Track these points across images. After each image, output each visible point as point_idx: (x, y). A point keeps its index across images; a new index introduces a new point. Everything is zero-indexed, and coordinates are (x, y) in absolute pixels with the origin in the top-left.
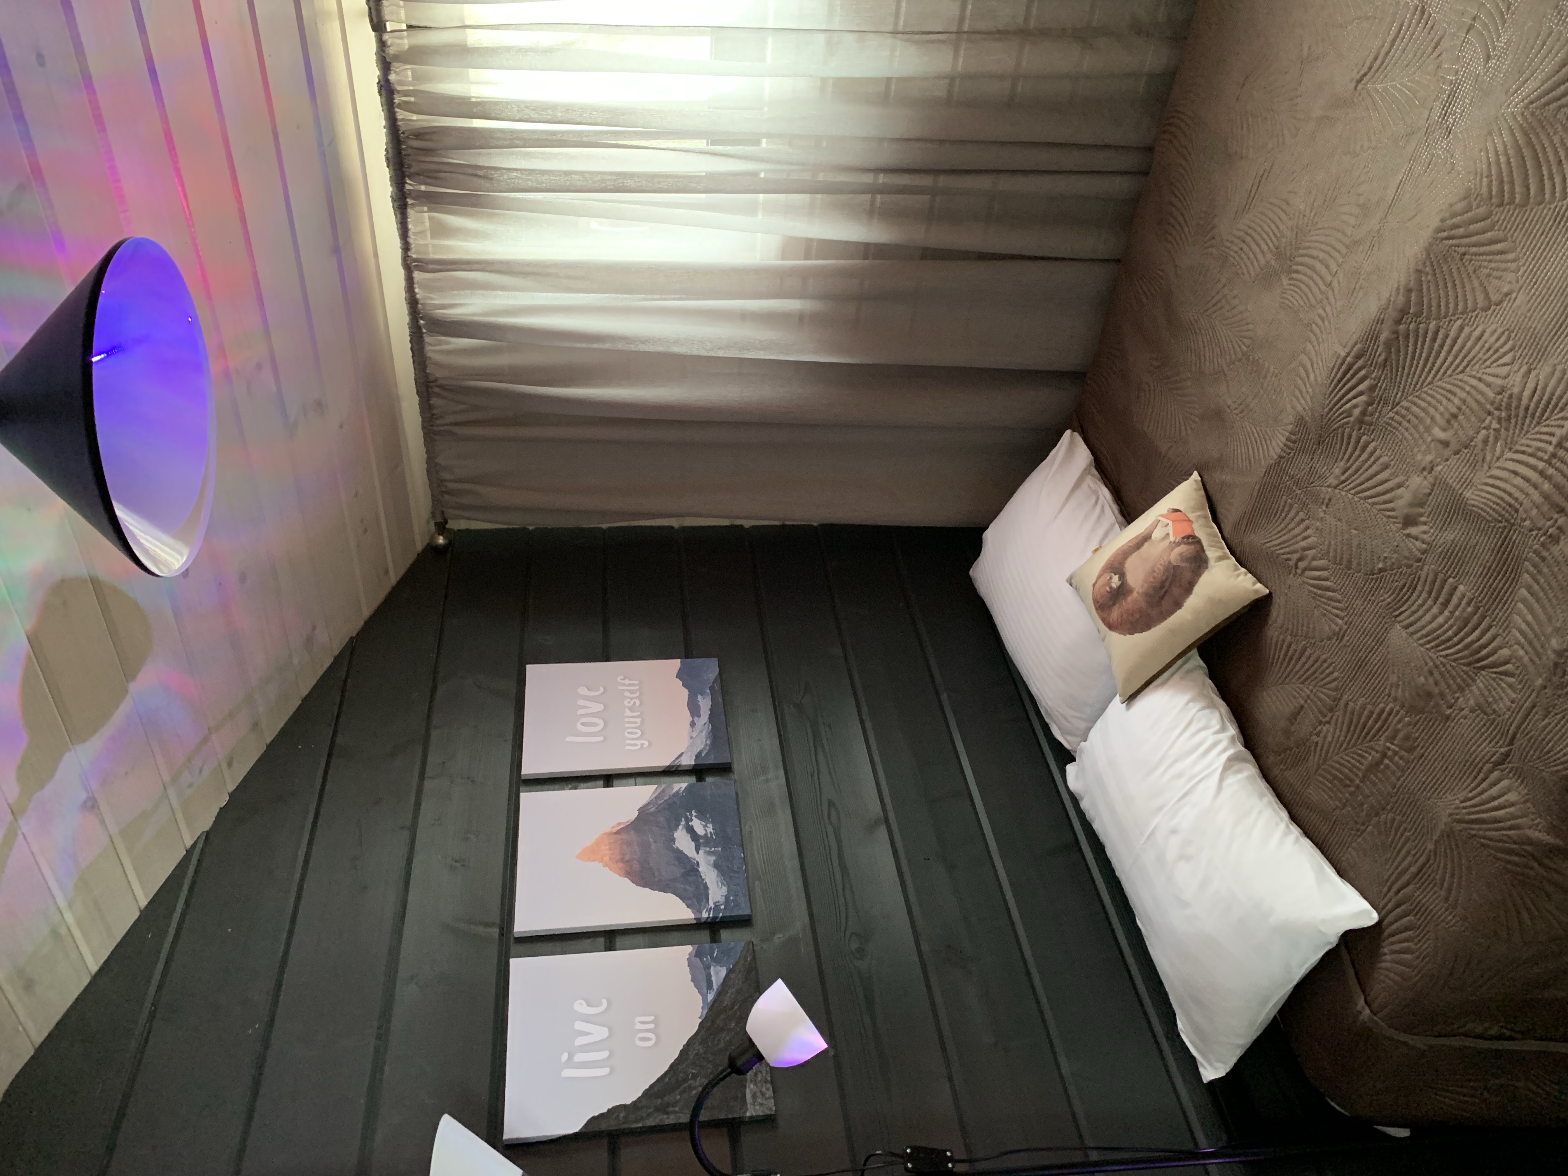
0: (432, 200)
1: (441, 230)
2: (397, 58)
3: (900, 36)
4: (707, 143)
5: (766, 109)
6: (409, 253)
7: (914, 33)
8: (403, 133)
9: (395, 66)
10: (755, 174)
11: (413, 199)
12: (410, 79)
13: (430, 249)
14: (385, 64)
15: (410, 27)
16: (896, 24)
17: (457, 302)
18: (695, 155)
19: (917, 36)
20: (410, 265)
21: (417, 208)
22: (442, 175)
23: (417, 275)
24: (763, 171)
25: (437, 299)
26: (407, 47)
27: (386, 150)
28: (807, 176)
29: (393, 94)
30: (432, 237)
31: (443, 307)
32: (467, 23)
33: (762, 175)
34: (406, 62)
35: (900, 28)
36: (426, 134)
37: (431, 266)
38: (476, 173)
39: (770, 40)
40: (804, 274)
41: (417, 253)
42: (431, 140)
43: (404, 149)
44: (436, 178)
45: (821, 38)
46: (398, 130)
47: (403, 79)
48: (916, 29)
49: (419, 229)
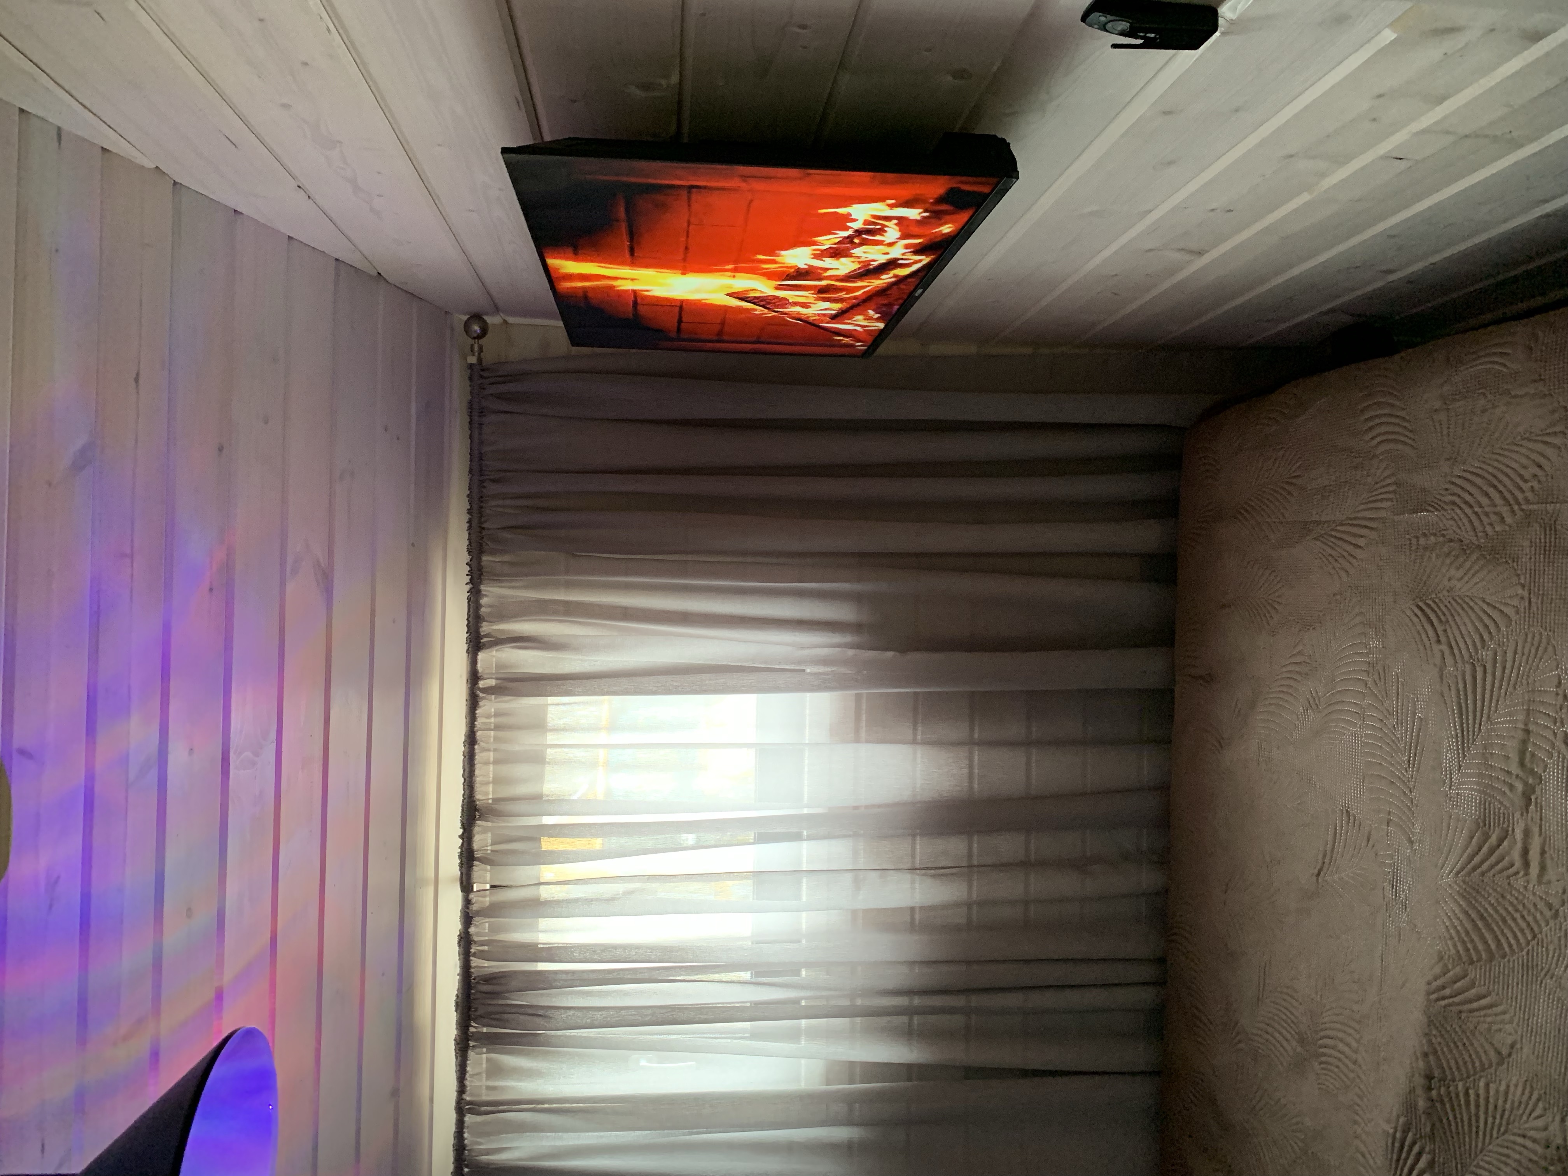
0: (493, 1041)
1: (495, 1071)
2: (479, 913)
3: (918, 872)
4: (752, 976)
5: (804, 941)
6: (464, 1096)
7: (928, 868)
8: (474, 979)
9: (477, 920)
10: (797, 1002)
11: (475, 1040)
12: (487, 931)
13: (484, 1091)
14: (467, 919)
15: (492, 887)
16: (913, 862)
17: (504, 1146)
18: (739, 985)
19: (932, 871)
20: (462, 1108)
21: (478, 1050)
22: (506, 1016)
23: (469, 1119)
24: (805, 999)
25: (486, 1144)
26: (487, 904)
27: (457, 996)
28: (846, 1002)
29: (471, 944)
30: (488, 1078)
31: (488, 1152)
32: (542, 881)
33: (803, 1003)
34: (485, 916)
35: (917, 866)
36: (495, 978)
37: (483, 1109)
38: (536, 1012)
39: (804, 880)
40: (850, 1099)
41: (471, 1095)
42: (498, 984)
43: (473, 993)
44: (497, 1019)
45: (849, 876)
46: (470, 976)
47: (482, 931)
48: (929, 865)
49: (477, 1071)
